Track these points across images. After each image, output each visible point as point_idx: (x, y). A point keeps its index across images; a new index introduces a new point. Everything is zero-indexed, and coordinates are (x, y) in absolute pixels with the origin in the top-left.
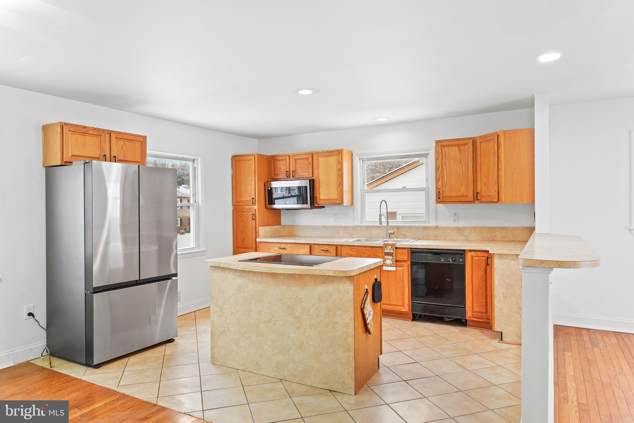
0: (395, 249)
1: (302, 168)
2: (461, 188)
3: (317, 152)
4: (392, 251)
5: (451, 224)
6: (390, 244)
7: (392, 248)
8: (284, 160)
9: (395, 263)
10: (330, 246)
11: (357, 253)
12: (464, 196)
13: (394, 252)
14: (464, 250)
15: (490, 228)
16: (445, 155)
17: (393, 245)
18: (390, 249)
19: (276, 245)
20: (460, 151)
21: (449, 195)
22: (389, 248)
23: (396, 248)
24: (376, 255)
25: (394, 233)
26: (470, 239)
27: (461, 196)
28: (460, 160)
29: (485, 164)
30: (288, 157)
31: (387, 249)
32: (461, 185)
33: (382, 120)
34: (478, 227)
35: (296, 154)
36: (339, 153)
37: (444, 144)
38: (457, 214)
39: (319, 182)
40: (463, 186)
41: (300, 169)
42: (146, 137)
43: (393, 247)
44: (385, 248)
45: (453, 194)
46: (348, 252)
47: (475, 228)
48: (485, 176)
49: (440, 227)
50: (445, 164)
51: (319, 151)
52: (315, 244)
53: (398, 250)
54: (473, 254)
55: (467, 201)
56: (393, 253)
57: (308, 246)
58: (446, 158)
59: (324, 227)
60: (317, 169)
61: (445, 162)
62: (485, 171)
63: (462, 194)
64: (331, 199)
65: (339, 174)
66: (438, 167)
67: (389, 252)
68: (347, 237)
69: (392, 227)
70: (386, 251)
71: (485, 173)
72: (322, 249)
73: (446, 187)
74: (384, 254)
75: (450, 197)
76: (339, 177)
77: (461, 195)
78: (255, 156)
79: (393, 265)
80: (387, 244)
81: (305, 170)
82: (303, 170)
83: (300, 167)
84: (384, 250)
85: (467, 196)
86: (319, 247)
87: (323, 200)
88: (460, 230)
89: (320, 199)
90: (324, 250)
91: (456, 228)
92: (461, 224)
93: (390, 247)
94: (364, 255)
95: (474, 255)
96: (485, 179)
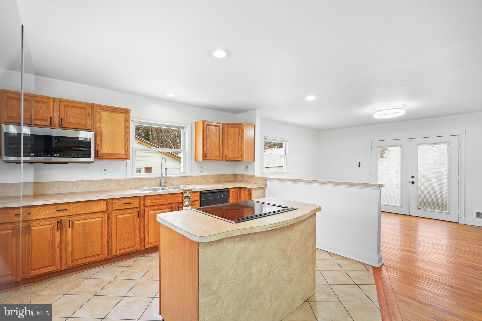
0: (191, 193)
1: (77, 118)
2: (216, 152)
4: (189, 195)
5: (199, 173)
6: (188, 190)
7: (189, 192)
8: (45, 103)
9: (191, 203)
10: (132, 198)
11: (160, 200)
12: (217, 157)
13: (191, 195)
14: (228, 189)
15: (219, 175)
16: (208, 131)
17: (190, 190)
18: (188, 194)
19: (49, 208)
20: (216, 129)
21: (210, 155)
22: (187, 193)
23: (192, 192)
26: (210, 182)
27: (216, 157)
28: (216, 135)
29: (232, 139)
30: (52, 101)
32: (216, 150)
33: (171, 95)
34: (213, 175)
35: (67, 101)
36: (126, 112)
37: (207, 123)
38: (202, 167)
39: (101, 136)
40: (217, 150)
41: (72, 118)
43: (190, 191)
44: (185, 194)
45: (213, 155)
46: (151, 201)
48: (232, 146)
49: (194, 176)
50: (209, 136)
51: (101, 105)
52: (112, 199)
53: (193, 194)
54: (233, 190)
57: (105, 202)
59: (91, 181)
60: (98, 122)
62: (232, 143)
63: (217, 155)
64: (116, 154)
65: (126, 131)
67: (187, 196)
68: (119, 190)
70: (185, 196)
71: (231, 144)
72: (124, 202)
73: (208, 150)
74: (184, 198)
75: (210, 157)
76: (127, 134)
79: (190, 205)
80: (186, 190)
81: (81, 120)
82: (78, 121)
83: (73, 116)
84: (184, 195)
85: (219, 157)
86: (119, 201)
87: (106, 154)
88: (204, 177)
89: (102, 154)
90: (125, 203)
92: (205, 173)
93: (188, 192)
94: (167, 201)
96: (231, 148)
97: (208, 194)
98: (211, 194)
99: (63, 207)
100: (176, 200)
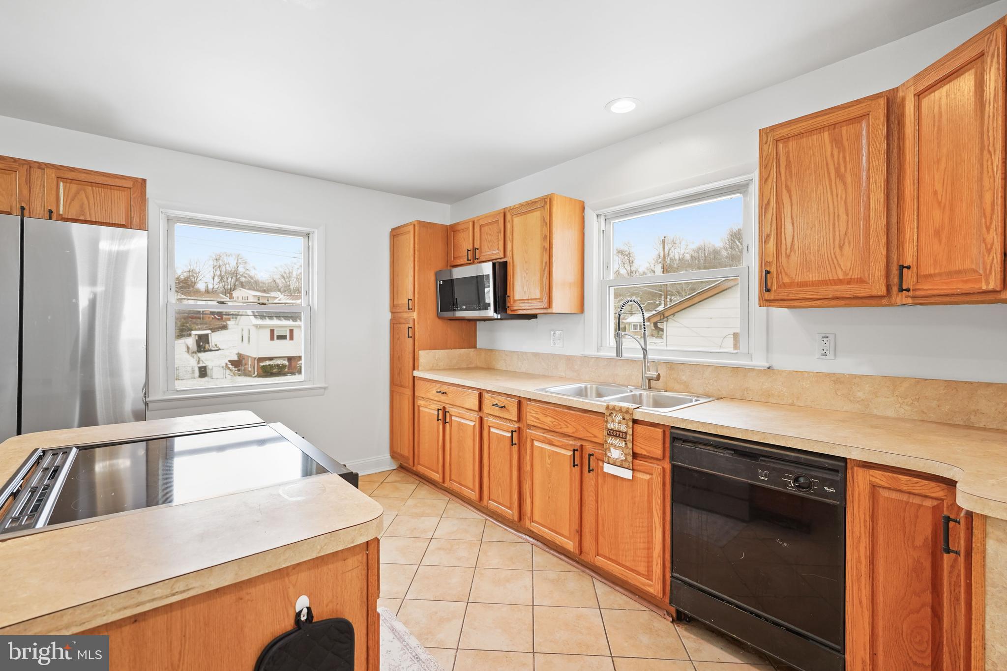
0: (631, 424)
1: (489, 242)
2: (842, 255)
3: (512, 208)
4: (623, 428)
6: (620, 410)
7: (624, 419)
8: (467, 230)
9: (630, 458)
10: (510, 397)
11: (554, 420)
12: (849, 282)
13: (630, 432)
14: (845, 460)
16: (788, 165)
17: (627, 411)
18: (620, 422)
20: (837, 142)
21: (799, 279)
22: (617, 419)
23: (635, 421)
24: (590, 431)
25: (658, 378)
27: (840, 282)
28: (837, 170)
29: (939, 161)
30: (471, 224)
31: (613, 421)
32: (841, 247)
34: (905, 379)
35: (483, 217)
36: (546, 203)
37: (785, 132)
38: (831, 337)
39: (514, 266)
40: (846, 248)
41: (486, 243)
42: (144, 181)
43: (627, 417)
44: (609, 418)
45: (813, 277)
47: (894, 382)
48: (939, 203)
49: (779, 371)
50: (789, 191)
51: (514, 206)
53: (639, 428)
54: (878, 477)
55: (860, 295)
56: (626, 433)
57: (476, 394)
58: (791, 172)
59: (536, 355)
60: (511, 241)
61: (787, 186)
62: (938, 187)
63: (845, 273)
64: (532, 300)
65: (544, 247)
66: (766, 202)
67: (616, 429)
69: (657, 364)
70: (610, 426)
71: (935, 193)
72: (496, 402)
73: (788, 257)
74: (606, 432)
75: (804, 284)
76: (544, 253)
77: (841, 277)
78: (414, 225)
79: (626, 465)
80: (614, 409)
81: (494, 244)
82: (491, 246)
84: (607, 422)
85: (861, 281)
87: (521, 301)
88: (840, 381)
89: (515, 301)
90: (498, 404)
91: (828, 375)
92: (844, 365)
93: (619, 418)
94: (568, 427)
95: (883, 484)
96: (937, 214)
97: (709, 450)
98: (720, 453)
99: (444, 388)
100: (588, 431)
